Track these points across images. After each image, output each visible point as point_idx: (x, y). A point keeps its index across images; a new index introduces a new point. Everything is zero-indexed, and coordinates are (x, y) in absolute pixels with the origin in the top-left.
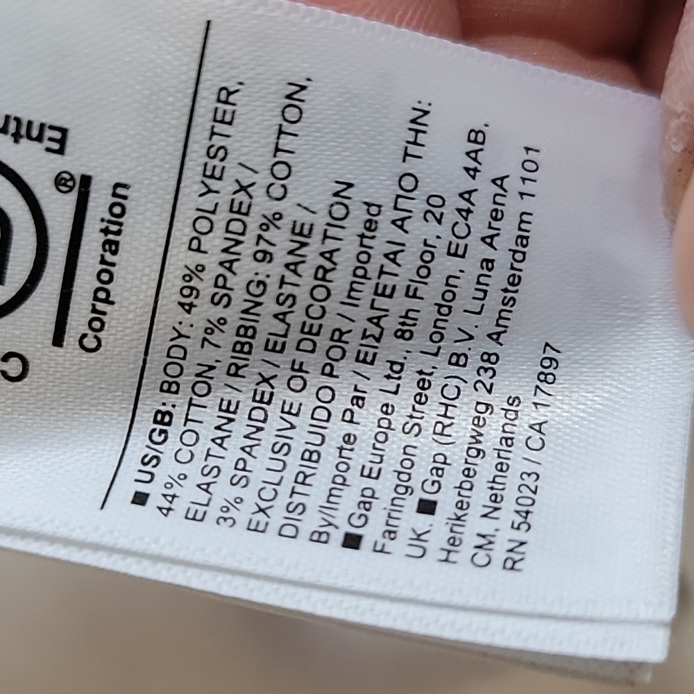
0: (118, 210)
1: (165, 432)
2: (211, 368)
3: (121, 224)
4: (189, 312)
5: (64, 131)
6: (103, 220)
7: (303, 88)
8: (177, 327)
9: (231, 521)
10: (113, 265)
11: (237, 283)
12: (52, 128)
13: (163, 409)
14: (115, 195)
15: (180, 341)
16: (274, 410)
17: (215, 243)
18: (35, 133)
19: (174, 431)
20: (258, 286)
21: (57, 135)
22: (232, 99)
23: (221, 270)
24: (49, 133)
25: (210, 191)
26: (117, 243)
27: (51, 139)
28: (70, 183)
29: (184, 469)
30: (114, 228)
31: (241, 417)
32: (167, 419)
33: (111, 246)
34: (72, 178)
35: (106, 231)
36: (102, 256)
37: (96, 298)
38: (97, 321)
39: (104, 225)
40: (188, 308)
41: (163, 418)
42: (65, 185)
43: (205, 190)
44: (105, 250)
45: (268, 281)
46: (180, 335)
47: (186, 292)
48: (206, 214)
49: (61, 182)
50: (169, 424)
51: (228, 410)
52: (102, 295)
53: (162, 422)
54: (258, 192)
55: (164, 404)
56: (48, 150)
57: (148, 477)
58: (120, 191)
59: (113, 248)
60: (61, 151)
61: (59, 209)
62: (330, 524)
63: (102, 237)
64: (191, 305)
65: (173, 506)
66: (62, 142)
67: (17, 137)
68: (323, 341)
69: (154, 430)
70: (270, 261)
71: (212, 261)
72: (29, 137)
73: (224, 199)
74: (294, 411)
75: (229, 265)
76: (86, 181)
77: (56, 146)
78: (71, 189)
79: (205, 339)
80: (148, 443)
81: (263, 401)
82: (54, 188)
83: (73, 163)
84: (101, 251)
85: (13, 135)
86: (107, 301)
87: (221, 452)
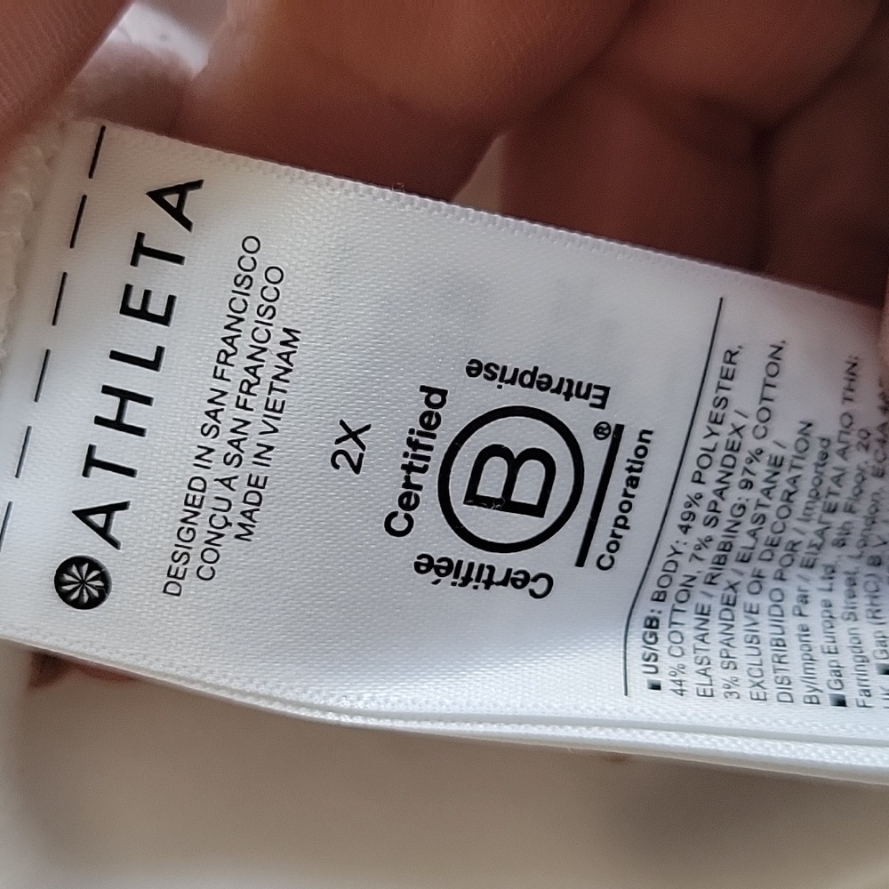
0: (642, 451)
1: (655, 634)
2: (693, 578)
3: (642, 463)
4: (685, 532)
5: (606, 390)
6: (629, 461)
7: (780, 348)
8: (675, 545)
9: (736, 695)
10: (633, 496)
11: (725, 507)
12: (597, 387)
13: (652, 615)
14: (641, 439)
15: (675, 557)
16: (739, 611)
17: (712, 475)
18: (583, 391)
19: (663, 632)
20: (739, 508)
21: (601, 393)
22: (734, 359)
23: (715, 498)
24: (594, 392)
25: (713, 433)
26: (637, 479)
27: (595, 397)
28: (607, 432)
29: (681, 661)
30: (637, 466)
31: (714, 618)
32: (654, 624)
33: (633, 482)
34: (609, 427)
35: (630, 469)
36: (625, 490)
37: (616, 525)
38: (615, 544)
39: (629, 464)
40: (685, 529)
41: (652, 623)
42: (601, 433)
43: (709, 432)
44: (628, 485)
45: (747, 504)
46: (676, 552)
47: (686, 516)
48: (708, 452)
49: (599, 431)
50: (657, 627)
51: (704, 614)
52: (621, 522)
53: (650, 627)
54: (747, 433)
55: (652, 611)
56: (593, 405)
57: (653, 670)
58: (645, 436)
59: (634, 482)
60: (602, 406)
61: (595, 453)
62: (816, 690)
63: (627, 474)
64: (688, 527)
65: (683, 688)
66: (604, 398)
67: (568, 396)
68: (780, 552)
69: (645, 633)
70: (751, 487)
71: (708, 491)
72: (578, 395)
73: (722, 440)
74: (754, 610)
75: (720, 493)
76: (620, 428)
77: (598, 402)
78: (607, 436)
79: (694, 555)
80: (644, 644)
81: (730, 604)
82: (593, 436)
83: (611, 416)
84: (625, 486)
85: (564, 394)
86: (625, 527)
87: (704, 646)
